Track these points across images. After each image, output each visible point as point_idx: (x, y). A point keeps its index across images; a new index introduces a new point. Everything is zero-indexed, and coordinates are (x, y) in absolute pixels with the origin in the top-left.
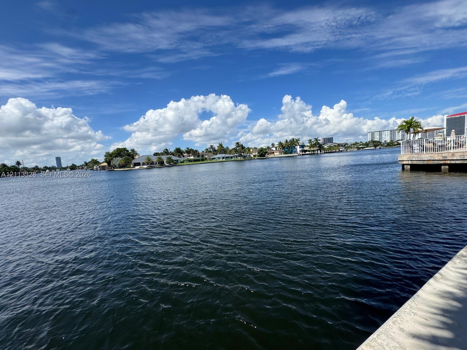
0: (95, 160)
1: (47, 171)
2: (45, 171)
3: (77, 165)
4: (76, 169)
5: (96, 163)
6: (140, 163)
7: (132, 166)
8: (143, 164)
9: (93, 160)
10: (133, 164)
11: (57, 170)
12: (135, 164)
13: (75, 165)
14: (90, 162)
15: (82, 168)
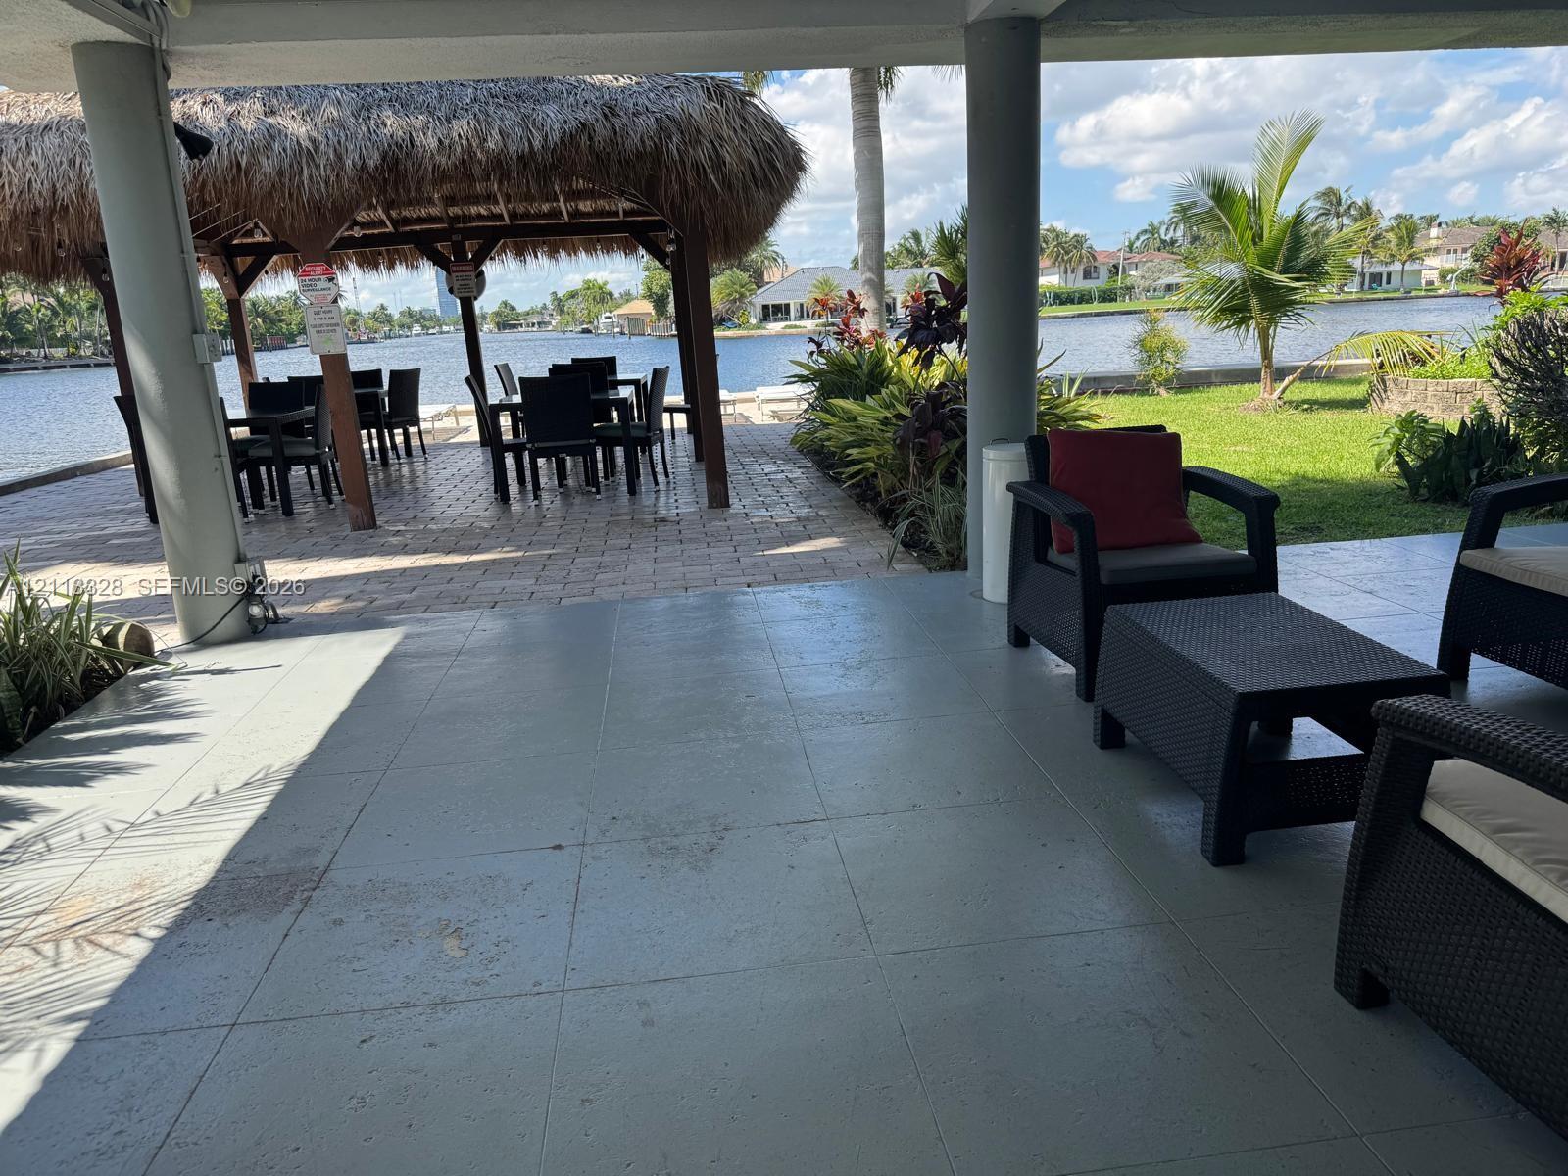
0: (601, 288)
1: (417, 329)
2: (409, 328)
3: (521, 308)
4: (515, 327)
5: (602, 300)
6: (787, 306)
7: (753, 321)
8: (803, 313)
9: (589, 286)
10: (759, 310)
11: (445, 329)
12: (765, 307)
13: (513, 308)
14: (573, 295)
15: (539, 324)
